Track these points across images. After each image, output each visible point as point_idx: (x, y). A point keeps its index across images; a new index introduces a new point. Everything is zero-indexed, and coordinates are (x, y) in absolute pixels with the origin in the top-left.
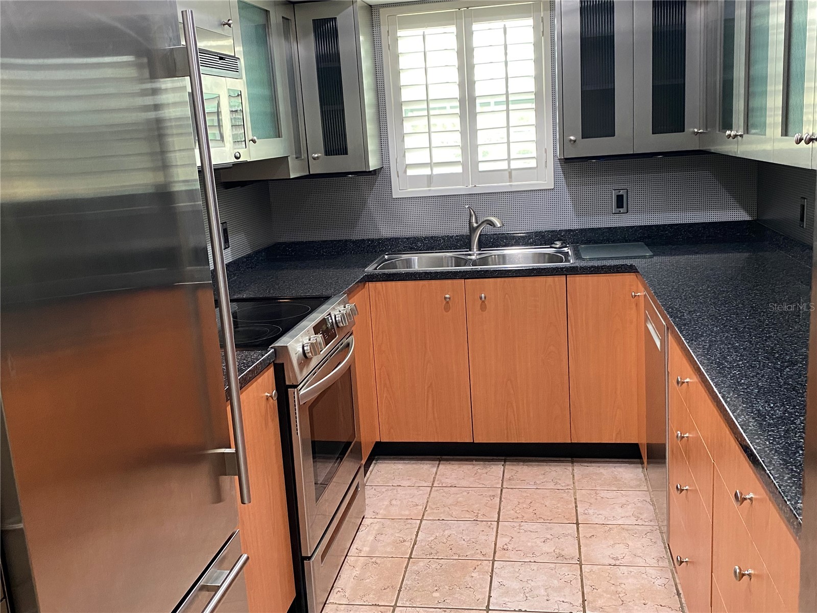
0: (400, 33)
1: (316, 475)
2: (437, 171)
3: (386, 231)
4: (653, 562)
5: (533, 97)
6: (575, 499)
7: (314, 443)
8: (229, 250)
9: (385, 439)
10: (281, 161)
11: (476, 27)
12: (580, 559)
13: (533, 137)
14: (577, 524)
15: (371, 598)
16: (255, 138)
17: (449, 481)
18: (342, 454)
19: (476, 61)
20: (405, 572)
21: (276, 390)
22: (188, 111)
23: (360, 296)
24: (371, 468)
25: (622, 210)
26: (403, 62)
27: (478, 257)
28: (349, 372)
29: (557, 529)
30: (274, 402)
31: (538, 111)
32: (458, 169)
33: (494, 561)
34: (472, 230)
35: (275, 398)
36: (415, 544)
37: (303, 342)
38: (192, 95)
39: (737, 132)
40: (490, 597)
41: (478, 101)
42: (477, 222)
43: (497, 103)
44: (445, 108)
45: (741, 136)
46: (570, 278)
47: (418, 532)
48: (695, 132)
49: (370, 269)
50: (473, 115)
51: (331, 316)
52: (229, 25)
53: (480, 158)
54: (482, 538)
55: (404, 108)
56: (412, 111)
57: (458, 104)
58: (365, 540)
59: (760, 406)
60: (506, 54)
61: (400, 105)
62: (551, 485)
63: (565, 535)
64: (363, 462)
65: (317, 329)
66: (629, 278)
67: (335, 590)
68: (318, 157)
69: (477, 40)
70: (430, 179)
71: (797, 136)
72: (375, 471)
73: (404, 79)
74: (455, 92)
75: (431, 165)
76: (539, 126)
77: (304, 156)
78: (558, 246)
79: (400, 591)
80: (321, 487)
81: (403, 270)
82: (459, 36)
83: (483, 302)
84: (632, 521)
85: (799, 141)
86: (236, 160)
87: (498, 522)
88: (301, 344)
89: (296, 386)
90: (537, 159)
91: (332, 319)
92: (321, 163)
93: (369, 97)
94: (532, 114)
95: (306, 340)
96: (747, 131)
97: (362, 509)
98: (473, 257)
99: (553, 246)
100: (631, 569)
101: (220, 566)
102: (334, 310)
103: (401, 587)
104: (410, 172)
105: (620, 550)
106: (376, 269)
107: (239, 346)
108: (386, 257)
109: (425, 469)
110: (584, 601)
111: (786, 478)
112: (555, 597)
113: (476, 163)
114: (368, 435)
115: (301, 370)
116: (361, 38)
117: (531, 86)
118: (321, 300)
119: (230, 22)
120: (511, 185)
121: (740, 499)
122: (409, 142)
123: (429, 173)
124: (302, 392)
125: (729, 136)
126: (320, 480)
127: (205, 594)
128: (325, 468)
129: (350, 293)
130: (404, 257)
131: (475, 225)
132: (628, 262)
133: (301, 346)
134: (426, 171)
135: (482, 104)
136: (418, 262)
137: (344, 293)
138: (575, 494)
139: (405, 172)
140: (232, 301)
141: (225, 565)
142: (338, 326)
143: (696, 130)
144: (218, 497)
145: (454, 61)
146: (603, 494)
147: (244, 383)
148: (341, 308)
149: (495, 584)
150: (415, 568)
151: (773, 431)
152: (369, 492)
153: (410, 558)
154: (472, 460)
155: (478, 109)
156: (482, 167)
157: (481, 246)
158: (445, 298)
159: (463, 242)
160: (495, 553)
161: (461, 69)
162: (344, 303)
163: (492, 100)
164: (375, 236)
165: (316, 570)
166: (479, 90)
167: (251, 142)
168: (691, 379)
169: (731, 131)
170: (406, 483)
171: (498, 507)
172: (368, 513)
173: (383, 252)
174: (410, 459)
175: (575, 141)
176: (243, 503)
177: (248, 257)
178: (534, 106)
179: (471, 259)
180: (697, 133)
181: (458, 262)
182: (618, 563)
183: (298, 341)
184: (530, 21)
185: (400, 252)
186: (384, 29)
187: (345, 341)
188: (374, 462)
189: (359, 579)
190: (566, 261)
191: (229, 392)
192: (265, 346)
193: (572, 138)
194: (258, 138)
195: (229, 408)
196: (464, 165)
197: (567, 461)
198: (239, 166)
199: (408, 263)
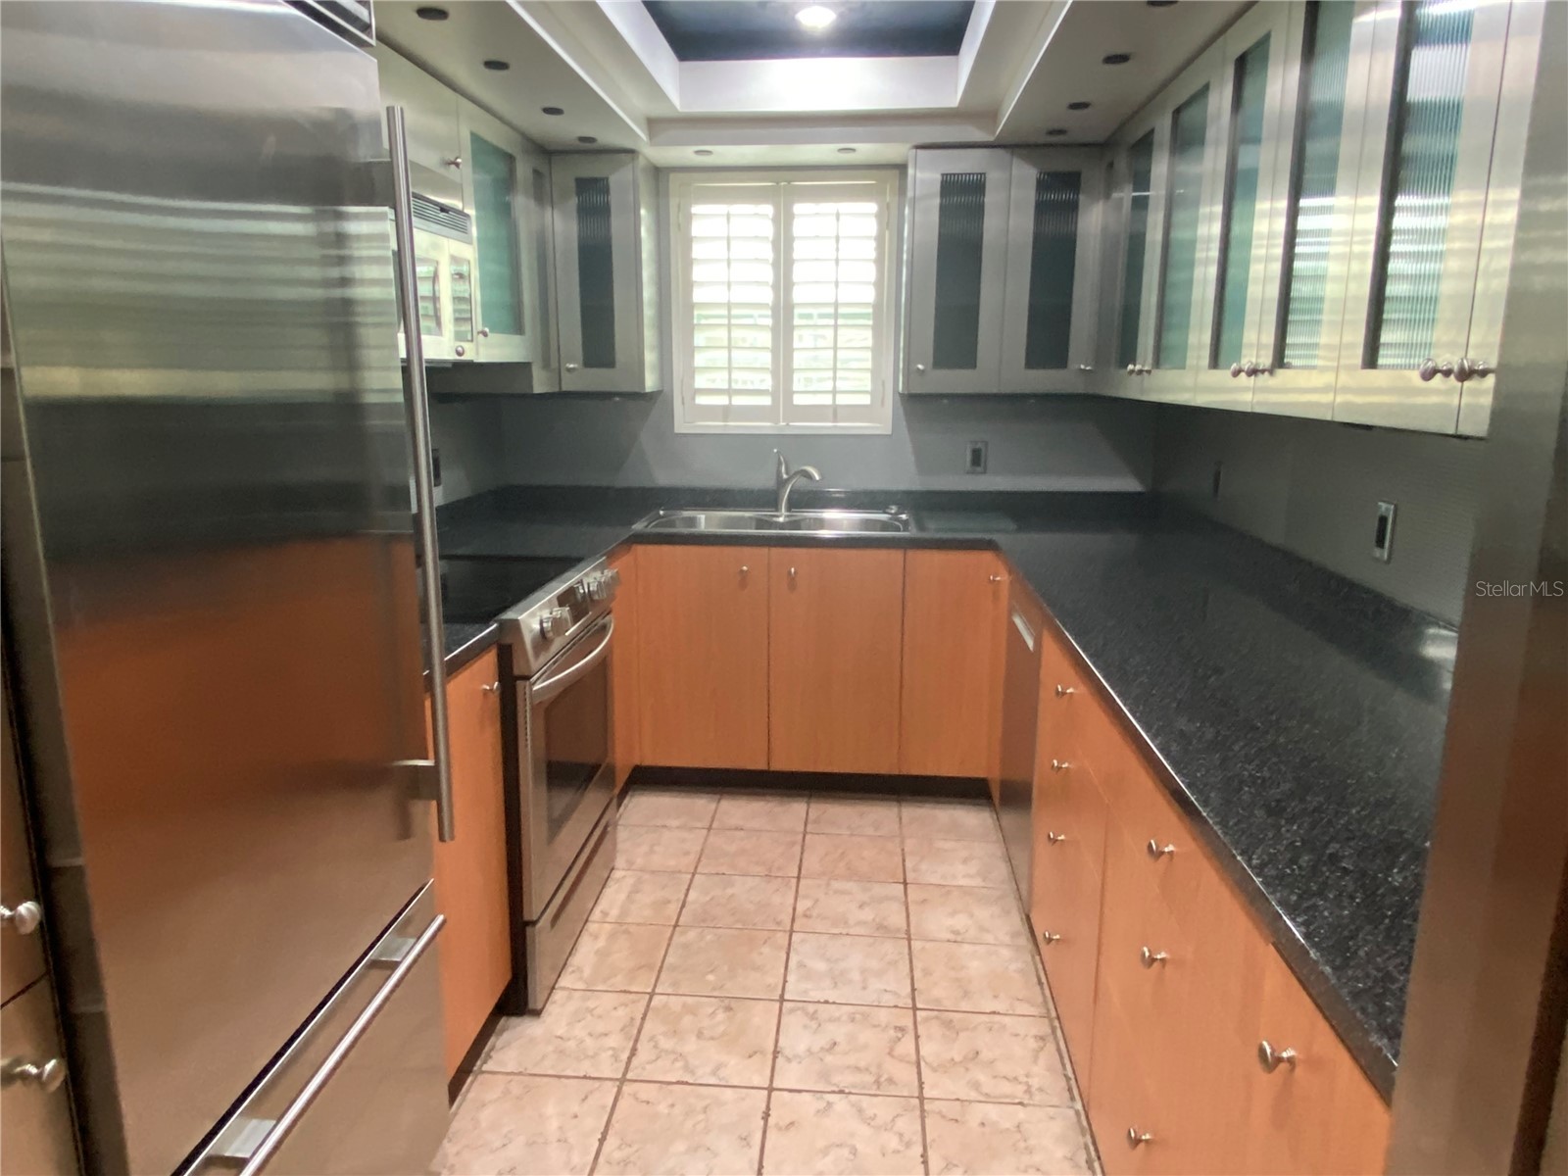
0: (696, 209)
1: (550, 809)
2: (739, 401)
3: (663, 478)
4: (1007, 939)
5: (870, 310)
6: (903, 850)
7: (550, 765)
8: (441, 488)
9: (648, 762)
10: (521, 369)
11: (799, 208)
12: (908, 932)
13: (869, 365)
14: (905, 883)
15: (619, 981)
16: (487, 330)
17: (734, 822)
18: (589, 779)
19: (795, 256)
20: (669, 945)
21: (500, 681)
22: (392, 292)
23: (625, 561)
24: (626, 802)
25: (979, 469)
26: (698, 251)
27: (787, 519)
28: (603, 665)
29: (878, 890)
30: (494, 701)
31: (877, 330)
32: (766, 401)
33: (791, 932)
34: (782, 483)
35: (498, 693)
36: (683, 906)
37: (541, 616)
38: (399, 255)
39: (1143, 366)
40: (785, 981)
41: (797, 311)
42: (787, 473)
43: (821, 316)
44: (751, 316)
45: (1149, 372)
46: (911, 553)
47: (688, 890)
48: (1081, 369)
49: (639, 526)
50: (790, 328)
51: (583, 585)
52: (457, 165)
53: (795, 387)
54: (776, 899)
55: (696, 313)
56: (707, 317)
57: (769, 312)
58: (613, 899)
59: (1182, 723)
60: (837, 249)
61: (690, 307)
62: (870, 831)
63: (888, 898)
64: (617, 791)
65: (562, 600)
66: (987, 557)
67: (569, 969)
68: (574, 369)
69: (799, 227)
70: (726, 412)
71: (1234, 366)
72: (630, 805)
73: (698, 273)
74: (767, 296)
75: (730, 392)
76: (876, 350)
77: (554, 364)
78: (893, 511)
79: (660, 971)
80: (556, 825)
81: (686, 531)
82: (776, 220)
83: (793, 579)
84: (977, 882)
85: (1236, 373)
86: (458, 358)
87: (798, 878)
88: (538, 618)
89: (528, 678)
90: (873, 393)
91: (583, 589)
92: (577, 376)
93: (648, 293)
94: (868, 334)
95: (546, 614)
96: (1157, 363)
97: (612, 858)
98: (781, 519)
99: (889, 511)
100: (977, 947)
101: (402, 932)
102: (588, 578)
103: (661, 967)
104: (701, 400)
105: (961, 922)
106: (647, 526)
107: (448, 618)
108: (661, 512)
109: (701, 805)
110: (913, 990)
111: (1231, 823)
112: (876, 985)
113: (790, 394)
114: (625, 756)
115: (537, 655)
116: (643, 212)
117: (869, 295)
118: (566, 563)
119: (459, 160)
120: (835, 427)
121: (1157, 855)
122: (700, 359)
123: (727, 403)
124: (535, 688)
125: (1132, 371)
126: (556, 813)
127: (376, 974)
128: (563, 799)
129: (611, 556)
130: (687, 514)
131: (785, 476)
132: (987, 536)
133: (538, 622)
134: (721, 400)
135: (802, 316)
136: (705, 521)
137: (602, 556)
138: (902, 842)
139: (693, 399)
140: (442, 557)
141: (410, 929)
142: (592, 600)
143: (1082, 367)
144: (405, 830)
145: (768, 253)
146: (941, 844)
147: (454, 668)
148: (598, 574)
149: (792, 964)
150: (683, 939)
151: (1204, 759)
152: (622, 834)
153: (676, 926)
154: (764, 795)
155: (797, 321)
156: (798, 400)
157: (791, 506)
158: (742, 571)
159: (768, 499)
160: (793, 920)
161: (776, 265)
162: (602, 568)
163: (815, 311)
164: (647, 484)
165: (543, 939)
166: (799, 295)
167: (481, 335)
168: (1075, 689)
169: (1135, 365)
170: (674, 823)
171: (798, 858)
172: (620, 862)
173: (659, 506)
174: (680, 791)
175: (923, 371)
176: (442, 838)
177: (467, 501)
178: (871, 322)
179: (776, 522)
180: (1084, 370)
181: (761, 523)
182: (959, 939)
183: (533, 615)
184: (872, 207)
185: (682, 507)
186: (673, 202)
187: (600, 622)
188: (630, 793)
189: (603, 954)
190: (904, 531)
191: (430, 679)
192: (485, 621)
193: (920, 367)
194: (491, 331)
195: (428, 703)
196: (774, 394)
197: (893, 800)
198: (461, 368)
199: (692, 522)
